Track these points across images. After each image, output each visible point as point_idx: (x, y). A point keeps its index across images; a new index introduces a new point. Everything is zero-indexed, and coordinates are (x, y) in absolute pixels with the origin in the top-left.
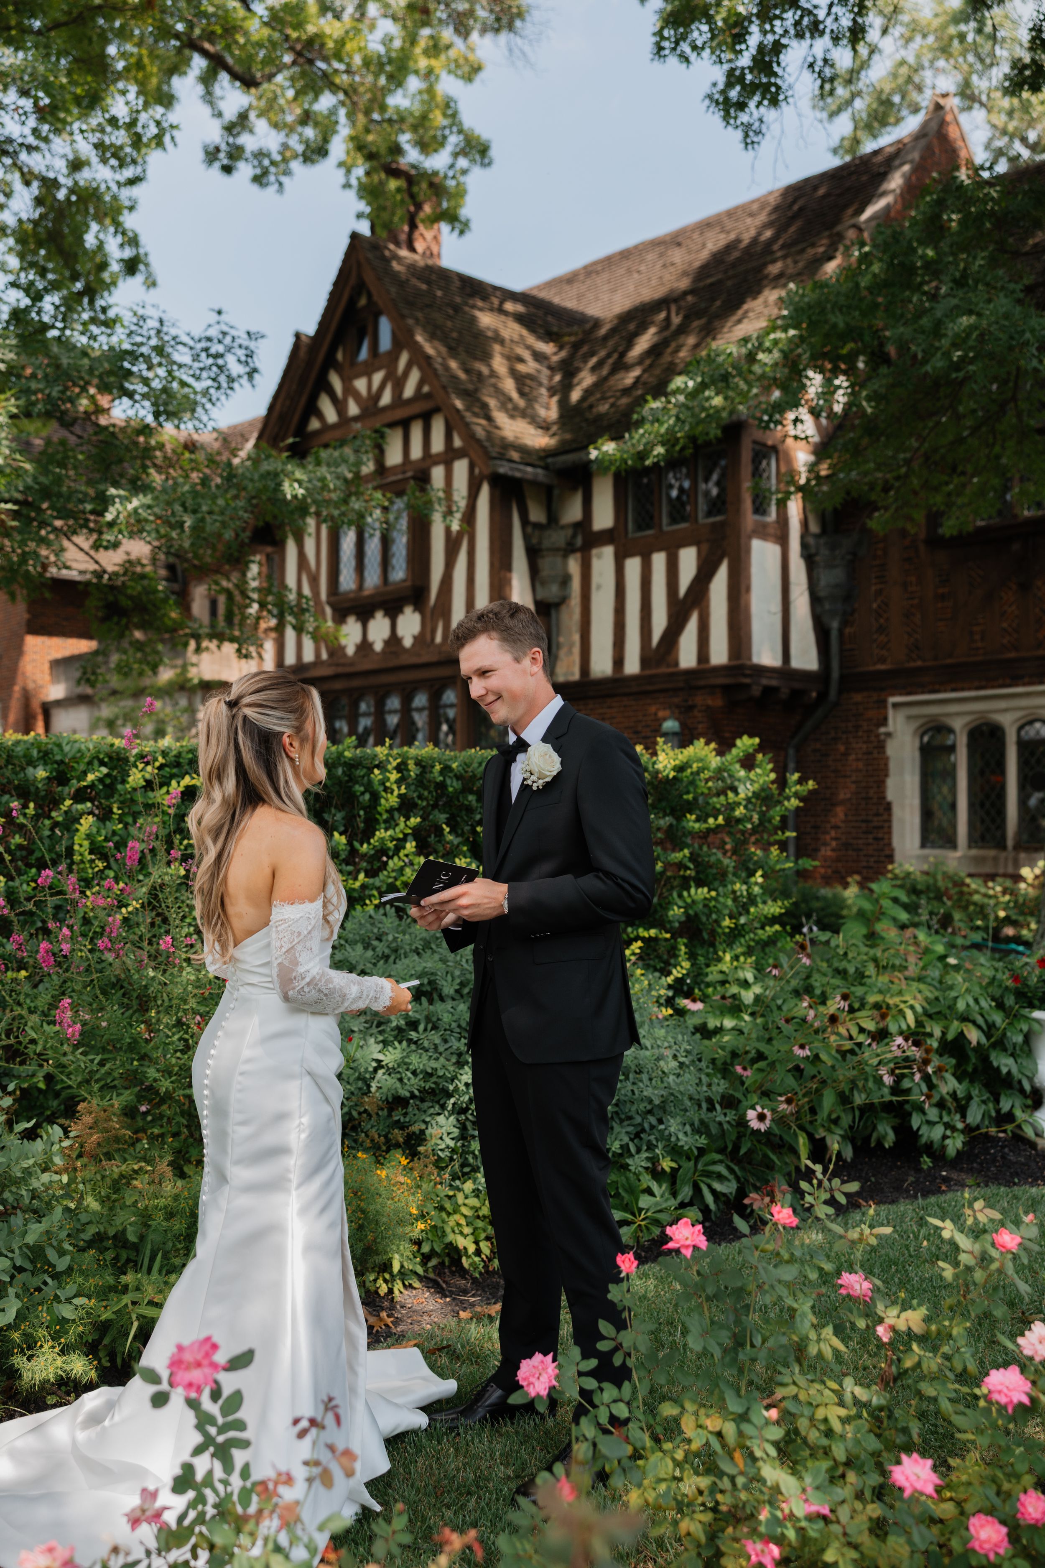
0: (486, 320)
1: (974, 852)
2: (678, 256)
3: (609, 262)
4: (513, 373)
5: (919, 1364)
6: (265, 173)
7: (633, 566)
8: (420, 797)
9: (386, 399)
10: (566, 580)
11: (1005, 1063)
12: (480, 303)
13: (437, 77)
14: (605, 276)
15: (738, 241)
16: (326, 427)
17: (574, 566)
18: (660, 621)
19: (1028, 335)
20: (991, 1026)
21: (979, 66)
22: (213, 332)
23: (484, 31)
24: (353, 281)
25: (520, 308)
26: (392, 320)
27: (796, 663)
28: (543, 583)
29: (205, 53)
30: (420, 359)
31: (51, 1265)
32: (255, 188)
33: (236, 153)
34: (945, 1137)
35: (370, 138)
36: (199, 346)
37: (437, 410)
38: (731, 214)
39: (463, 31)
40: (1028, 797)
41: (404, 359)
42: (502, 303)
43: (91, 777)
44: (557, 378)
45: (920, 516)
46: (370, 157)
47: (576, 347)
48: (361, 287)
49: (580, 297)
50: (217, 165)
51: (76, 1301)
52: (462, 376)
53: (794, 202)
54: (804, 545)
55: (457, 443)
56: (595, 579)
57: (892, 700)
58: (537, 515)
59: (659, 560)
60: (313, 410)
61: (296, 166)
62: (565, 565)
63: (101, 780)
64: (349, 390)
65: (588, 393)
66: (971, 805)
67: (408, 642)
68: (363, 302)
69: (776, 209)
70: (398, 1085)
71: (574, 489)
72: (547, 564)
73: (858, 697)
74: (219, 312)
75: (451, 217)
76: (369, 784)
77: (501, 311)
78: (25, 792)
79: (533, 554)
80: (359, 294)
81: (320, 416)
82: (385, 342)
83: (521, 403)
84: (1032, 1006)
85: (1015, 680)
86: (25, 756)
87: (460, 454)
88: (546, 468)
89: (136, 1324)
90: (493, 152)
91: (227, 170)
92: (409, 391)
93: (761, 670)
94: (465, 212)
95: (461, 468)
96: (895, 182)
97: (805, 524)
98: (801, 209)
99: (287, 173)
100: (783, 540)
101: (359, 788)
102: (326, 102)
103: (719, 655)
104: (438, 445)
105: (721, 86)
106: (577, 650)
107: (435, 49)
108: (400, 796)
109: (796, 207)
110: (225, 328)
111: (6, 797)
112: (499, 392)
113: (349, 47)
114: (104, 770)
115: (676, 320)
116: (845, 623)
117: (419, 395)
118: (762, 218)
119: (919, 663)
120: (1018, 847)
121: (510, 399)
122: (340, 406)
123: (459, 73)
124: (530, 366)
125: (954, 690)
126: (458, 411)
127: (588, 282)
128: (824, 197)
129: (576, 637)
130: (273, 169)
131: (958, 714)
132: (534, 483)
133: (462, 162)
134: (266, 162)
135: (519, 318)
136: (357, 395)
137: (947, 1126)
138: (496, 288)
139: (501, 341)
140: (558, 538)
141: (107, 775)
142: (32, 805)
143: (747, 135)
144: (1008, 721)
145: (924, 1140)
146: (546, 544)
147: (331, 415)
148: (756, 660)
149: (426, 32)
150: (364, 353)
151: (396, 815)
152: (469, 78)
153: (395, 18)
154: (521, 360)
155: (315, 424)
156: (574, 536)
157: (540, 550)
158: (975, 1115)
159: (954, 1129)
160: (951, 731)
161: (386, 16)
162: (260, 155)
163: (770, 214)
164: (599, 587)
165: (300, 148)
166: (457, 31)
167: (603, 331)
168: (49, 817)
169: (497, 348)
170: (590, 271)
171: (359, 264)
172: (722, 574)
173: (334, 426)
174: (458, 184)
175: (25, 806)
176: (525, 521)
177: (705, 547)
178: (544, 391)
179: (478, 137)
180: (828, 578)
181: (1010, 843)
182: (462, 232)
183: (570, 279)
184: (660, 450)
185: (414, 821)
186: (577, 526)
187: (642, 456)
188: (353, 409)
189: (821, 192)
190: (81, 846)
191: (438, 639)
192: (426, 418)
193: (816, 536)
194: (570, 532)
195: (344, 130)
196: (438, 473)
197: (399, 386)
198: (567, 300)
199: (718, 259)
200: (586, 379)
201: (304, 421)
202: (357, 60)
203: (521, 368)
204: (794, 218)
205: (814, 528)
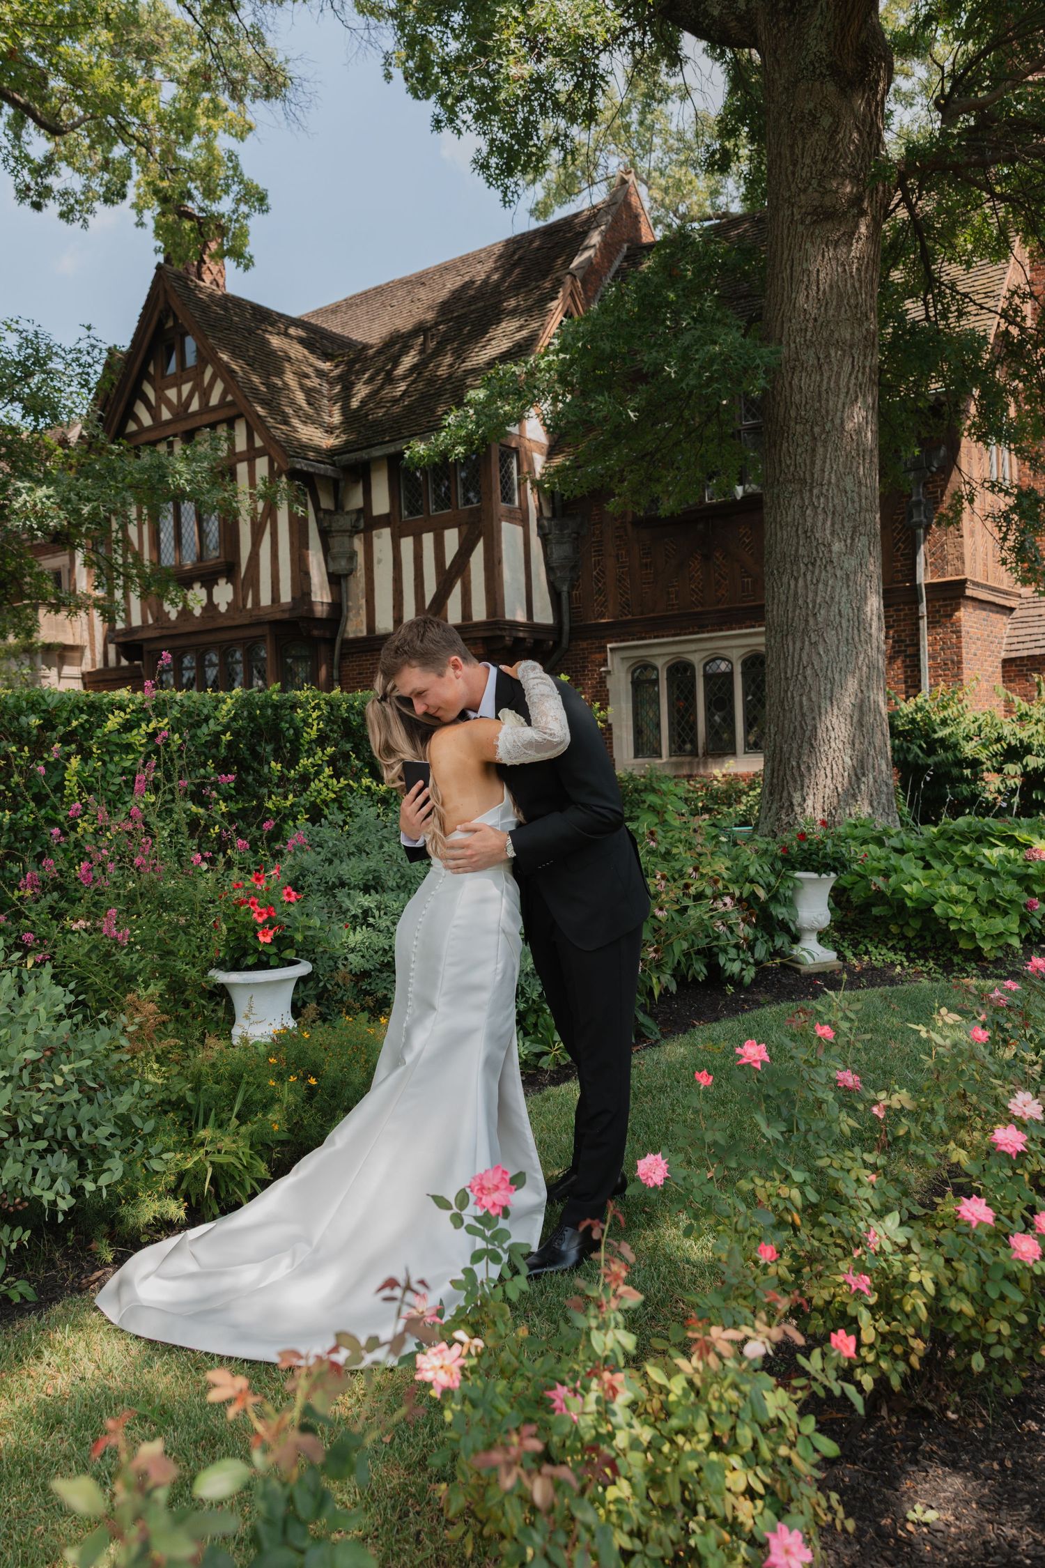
0: (275, 341)
1: (674, 759)
2: (423, 293)
3: (366, 297)
4: (302, 387)
5: (908, 1133)
6: (71, 210)
7: (407, 544)
8: (331, 731)
9: (195, 406)
10: (352, 556)
11: (780, 912)
12: (270, 329)
13: (216, 135)
14: (364, 308)
15: (473, 282)
16: (142, 429)
17: (358, 545)
18: (430, 589)
19: (758, 361)
20: (769, 885)
21: (640, 151)
22: (83, 345)
23: (255, 96)
24: (161, 306)
25: (302, 333)
26: (196, 339)
27: (537, 619)
28: (334, 559)
29: (14, 103)
30: (224, 372)
31: (137, 1129)
32: (63, 222)
33: (46, 192)
34: (742, 969)
35: (165, 184)
36: (69, 357)
37: (240, 416)
38: (464, 260)
39: (236, 96)
40: (713, 715)
41: (209, 372)
42: (286, 329)
43: (75, 723)
44: (338, 389)
45: (644, 502)
46: (164, 199)
47: (351, 363)
48: (168, 311)
49: (344, 325)
50: (28, 201)
51: (165, 1156)
52: (263, 388)
53: (514, 253)
54: (540, 526)
55: (258, 443)
56: (377, 555)
57: (609, 646)
58: (326, 503)
59: (428, 539)
60: (130, 414)
61: (98, 205)
62: (351, 543)
63: (81, 725)
64: (162, 398)
65: (364, 402)
66: (671, 724)
67: (223, 608)
68: (170, 324)
69: (501, 257)
70: (362, 961)
71: (357, 482)
72: (337, 543)
73: (584, 645)
74: (89, 328)
75: (237, 254)
76: (292, 721)
77: (287, 335)
78: (20, 737)
79: (325, 534)
80: (167, 317)
81: (137, 420)
82: (191, 360)
83: (311, 411)
84: (794, 869)
85: (702, 629)
86: (15, 707)
87: (261, 453)
88: (333, 464)
89: (210, 1170)
90: (269, 201)
91: (37, 206)
92: (214, 400)
93: (514, 625)
94: (248, 250)
95: (262, 465)
96: (595, 238)
97: (540, 510)
98: (520, 259)
99: (90, 211)
100: (525, 523)
101: (285, 725)
102: (119, 151)
103: (479, 613)
104: (241, 445)
105: (484, 153)
106: (363, 612)
107: (215, 110)
108: (318, 730)
109: (516, 257)
110: (94, 342)
111: (4, 743)
112: (293, 403)
113: (144, 104)
114: (85, 717)
115: (432, 345)
116: (572, 587)
117: (222, 403)
118: (490, 264)
119: (630, 617)
120: (706, 754)
121: (301, 409)
122: (154, 412)
123: (233, 132)
124: (314, 382)
125: (655, 637)
126: (259, 417)
127: (350, 312)
128: (538, 249)
129: (363, 602)
130: (77, 207)
131: (659, 655)
132: (324, 477)
133: (244, 208)
134: (72, 201)
135: (301, 341)
136: (168, 403)
137: (743, 961)
138: (281, 316)
139: (289, 359)
140: (344, 522)
141: (87, 721)
142: (26, 749)
143: (505, 195)
144: (697, 660)
145: (728, 973)
146: (335, 527)
147: (147, 420)
148: (508, 617)
149: (206, 96)
150: (173, 367)
151: (314, 746)
152: (241, 137)
153: (179, 82)
154: (307, 376)
155: (132, 427)
156: (358, 520)
157: (331, 531)
158: (761, 951)
159: (748, 963)
160: (655, 668)
161: (172, 81)
162: (65, 193)
163: (496, 262)
164: (380, 561)
165: (102, 190)
166: (232, 97)
167: (371, 352)
168: (42, 758)
169: (287, 365)
170: (351, 303)
171: (165, 291)
172: (480, 549)
173: (149, 429)
174: (241, 227)
175: (21, 750)
176: (317, 508)
177: (465, 528)
178: (325, 401)
179: (257, 187)
180: (558, 552)
181: (700, 751)
182: (247, 268)
183: (334, 310)
184: (460, 449)
185: (330, 750)
186: (359, 511)
187: (444, 455)
188: (166, 415)
189: (536, 244)
190: (71, 783)
191: (249, 605)
192: (230, 423)
193: (548, 519)
194: (354, 517)
195: (137, 176)
196: (242, 468)
197: (205, 395)
198: (334, 326)
199: (457, 296)
200: (361, 391)
201: (123, 424)
202: (151, 117)
203: (308, 383)
204: (514, 265)
205: (547, 513)
